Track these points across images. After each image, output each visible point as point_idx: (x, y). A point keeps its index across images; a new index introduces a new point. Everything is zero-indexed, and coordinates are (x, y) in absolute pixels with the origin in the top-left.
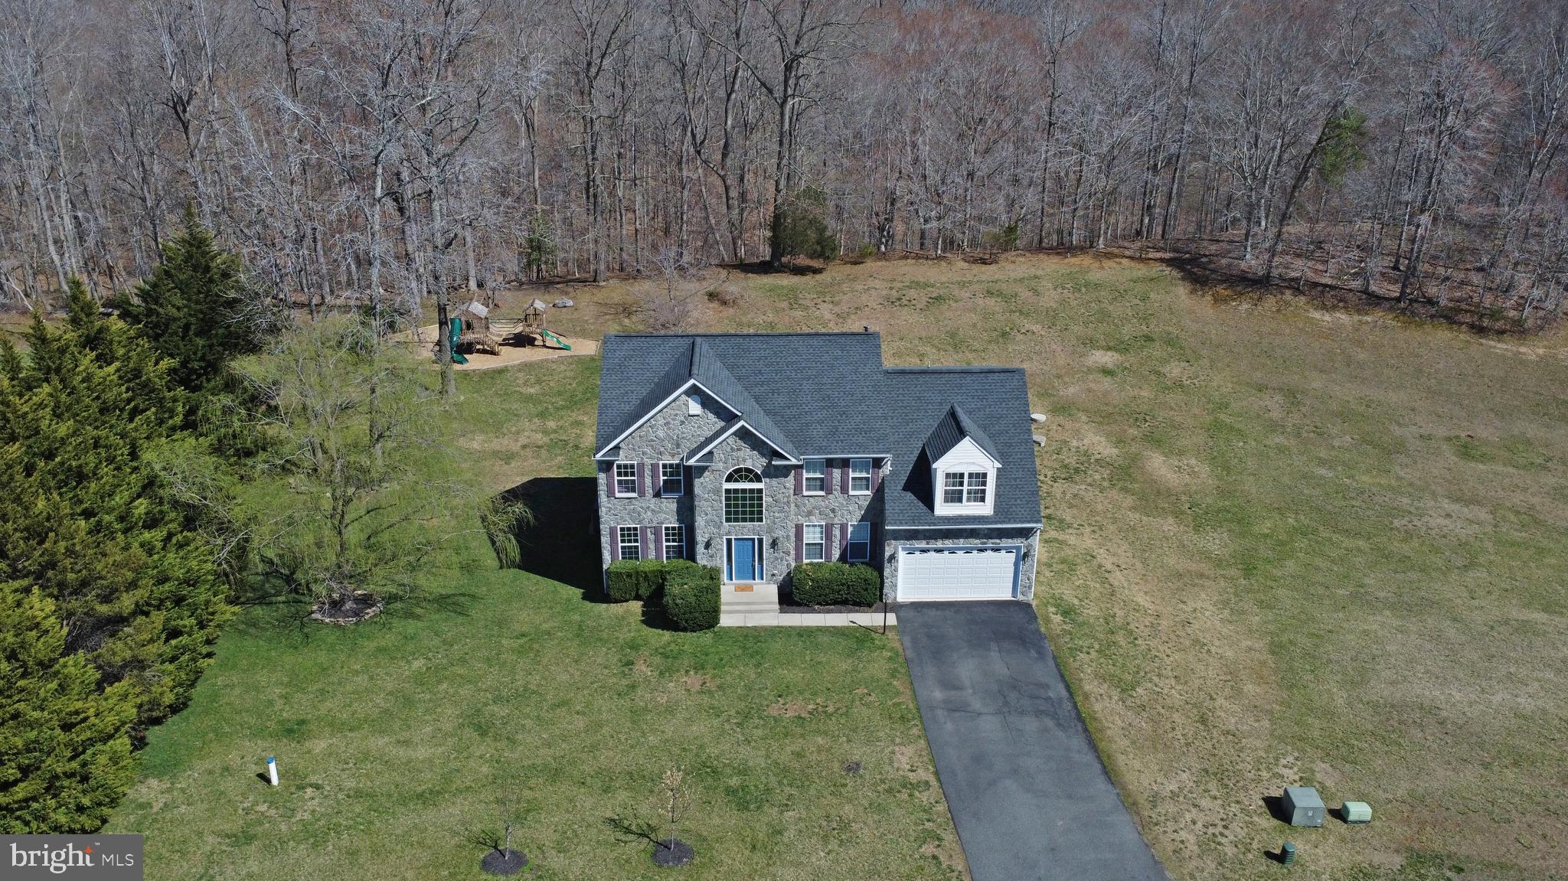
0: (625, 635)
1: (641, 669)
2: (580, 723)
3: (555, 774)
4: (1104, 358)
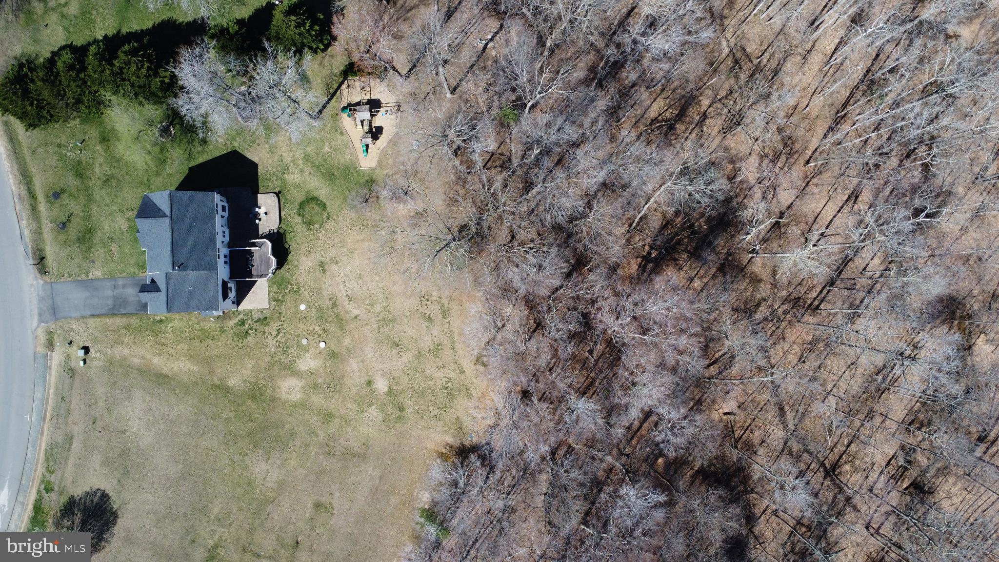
4: (381, 385)
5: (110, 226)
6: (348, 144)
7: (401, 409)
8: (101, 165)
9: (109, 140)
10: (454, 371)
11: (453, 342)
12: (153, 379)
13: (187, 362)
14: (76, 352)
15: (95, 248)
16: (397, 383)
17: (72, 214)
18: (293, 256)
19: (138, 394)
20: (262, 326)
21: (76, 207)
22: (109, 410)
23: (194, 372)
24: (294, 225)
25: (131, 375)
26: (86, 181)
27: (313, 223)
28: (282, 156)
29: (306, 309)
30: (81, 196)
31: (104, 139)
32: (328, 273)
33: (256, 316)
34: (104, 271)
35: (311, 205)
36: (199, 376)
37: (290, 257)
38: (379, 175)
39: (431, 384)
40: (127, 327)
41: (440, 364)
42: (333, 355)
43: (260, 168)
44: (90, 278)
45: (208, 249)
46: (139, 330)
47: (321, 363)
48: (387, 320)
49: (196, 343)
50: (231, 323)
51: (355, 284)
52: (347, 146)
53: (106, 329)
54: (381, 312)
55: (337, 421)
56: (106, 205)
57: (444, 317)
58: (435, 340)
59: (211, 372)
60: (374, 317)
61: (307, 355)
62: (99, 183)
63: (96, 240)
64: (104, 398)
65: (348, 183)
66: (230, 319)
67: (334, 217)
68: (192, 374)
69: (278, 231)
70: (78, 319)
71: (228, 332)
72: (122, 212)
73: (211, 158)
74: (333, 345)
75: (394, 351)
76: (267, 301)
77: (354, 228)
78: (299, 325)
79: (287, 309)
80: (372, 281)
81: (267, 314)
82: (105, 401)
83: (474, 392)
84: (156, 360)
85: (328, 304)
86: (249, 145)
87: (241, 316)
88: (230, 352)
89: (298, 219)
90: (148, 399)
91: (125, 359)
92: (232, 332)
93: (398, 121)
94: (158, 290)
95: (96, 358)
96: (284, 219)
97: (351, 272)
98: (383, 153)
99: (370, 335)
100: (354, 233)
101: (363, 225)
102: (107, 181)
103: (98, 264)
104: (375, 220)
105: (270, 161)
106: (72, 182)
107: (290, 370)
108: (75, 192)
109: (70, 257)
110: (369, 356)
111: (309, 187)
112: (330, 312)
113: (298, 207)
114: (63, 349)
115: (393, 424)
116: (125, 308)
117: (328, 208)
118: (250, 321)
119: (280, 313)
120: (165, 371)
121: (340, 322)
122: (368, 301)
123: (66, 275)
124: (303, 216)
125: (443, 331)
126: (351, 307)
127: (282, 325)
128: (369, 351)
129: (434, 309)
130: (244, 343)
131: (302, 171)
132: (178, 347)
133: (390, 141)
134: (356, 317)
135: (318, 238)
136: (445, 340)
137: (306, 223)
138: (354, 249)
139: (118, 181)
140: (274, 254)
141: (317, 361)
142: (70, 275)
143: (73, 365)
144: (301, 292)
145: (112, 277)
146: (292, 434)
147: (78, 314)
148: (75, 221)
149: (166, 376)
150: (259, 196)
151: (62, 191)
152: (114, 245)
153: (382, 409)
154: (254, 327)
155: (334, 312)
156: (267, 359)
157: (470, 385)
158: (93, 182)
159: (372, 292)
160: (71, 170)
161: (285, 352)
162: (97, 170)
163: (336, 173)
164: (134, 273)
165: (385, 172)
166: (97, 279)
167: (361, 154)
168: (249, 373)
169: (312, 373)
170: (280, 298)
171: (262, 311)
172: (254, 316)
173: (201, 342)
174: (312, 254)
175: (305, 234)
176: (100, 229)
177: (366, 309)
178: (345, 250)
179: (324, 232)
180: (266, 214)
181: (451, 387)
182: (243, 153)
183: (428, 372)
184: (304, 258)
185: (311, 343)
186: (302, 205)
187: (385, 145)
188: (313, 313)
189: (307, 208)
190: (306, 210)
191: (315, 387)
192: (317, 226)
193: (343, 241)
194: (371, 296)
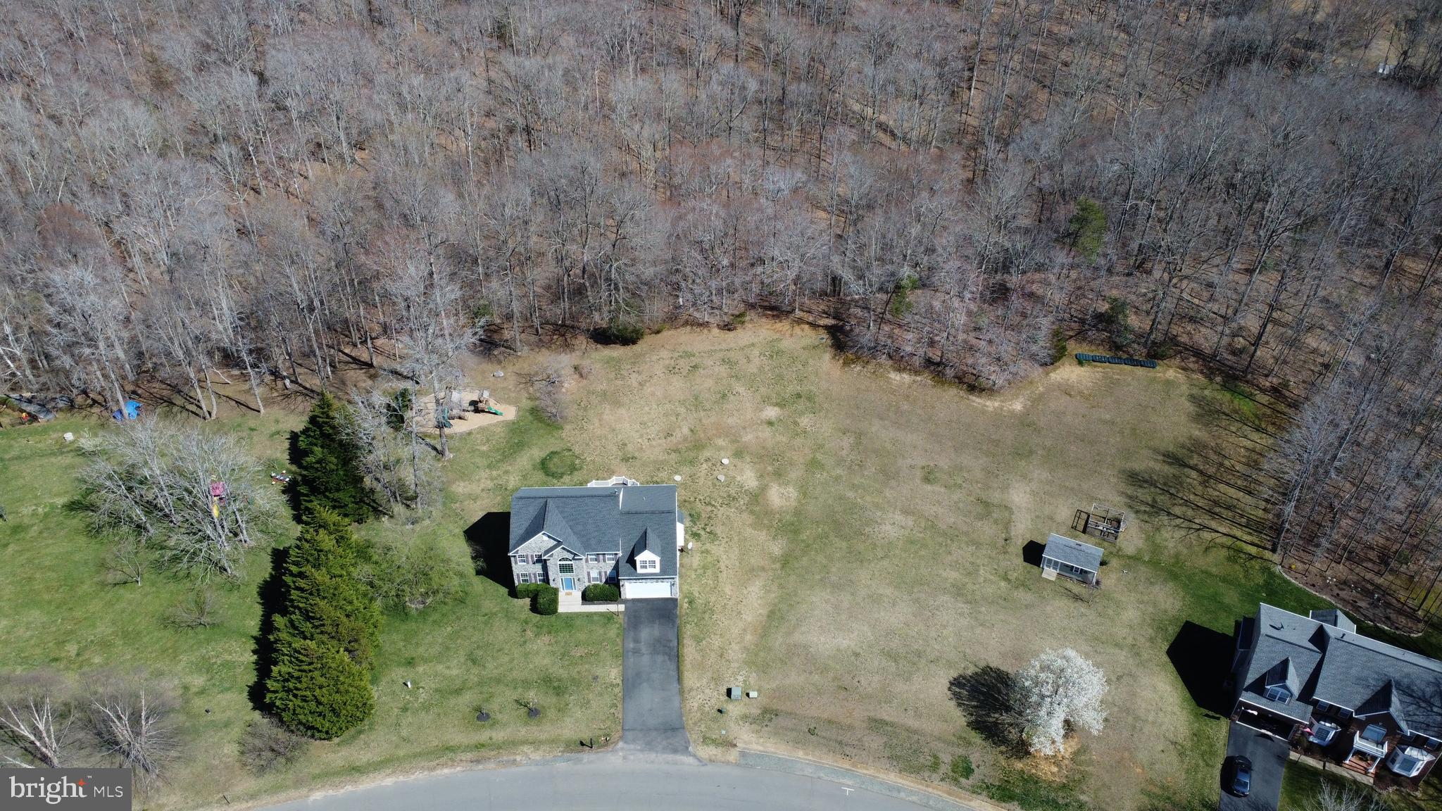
0: (523, 616)
1: (529, 634)
2: (507, 659)
3: (498, 681)
4: (772, 412)
5: (544, 658)
6: (482, 430)
7: (799, 396)
10: (752, 350)
11: (721, 350)
15: (575, 674)
16: (769, 398)
17: (517, 701)
19: (797, 637)
22: (824, 670)
24: (573, 482)
27: (573, 465)
28: (483, 490)
29: (680, 475)
32: (636, 454)
34: (611, 665)
35: (552, 466)
38: (526, 404)
39: (767, 368)
40: (698, 640)
41: (744, 360)
42: (738, 453)
43: (492, 511)
44: (620, 681)
46: (702, 627)
47: (748, 466)
48: (696, 403)
49: (722, 576)
51: (652, 429)
52: (486, 431)
53: (700, 666)
54: (686, 407)
55: (819, 456)
57: (693, 356)
58: (718, 364)
59: (763, 569)
60: (692, 413)
61: (739, 478)
63: (563, 673)
64: (806, 675)
65: (530, 430)
67: (569, 445)
68: (768, 588)
70: (683, 700)
71: (709, 548)
72: (525, 642)
75: (732, 398)
77: (585, 428)
78: (701, 484)
80: (649, 413)
81: (685, 513)
82: (811, 673)
83: (775, 338)
84: (747, 617)
85: (674, 456)
88: (735, 548)
90: (804, 628)
91: (746, 648)
97: (637, 431)
99: (713, 419)
100: (591, 427)
101: (583, 420)
103: (599, 672)
104: (578, 409)
105: (487, 500)
107: (757, 497)
110: (738, 421)
111: (529, 466)
112: (685, 454)
114: (732, 724)
115: (817, 405)
117: (558, 449)
121: (697, 446)
122: (674, 419)
123: (612, 711)
124: (563, 473)
125: (708, 357)
126: (679, 435)
127: (700, 500)
128: (732, 421)
129: (684, 364)
130: (723, 536)
131: (507, 472)
132: (729, 593)
134: (692, 431)
135: (593, 462)
138: (610, 428)
141: (745, 469)
142: (614, 705)
143: (756, 711)
144: (659, 480)
145: (622, 655)
146: (840, 498)
147: (676, 699)
148: (528, 697)
149: (772, 613)
151: (478, 710)
152: (573, 653)
153: (801, 414)
155: (686, 451)
156: (744, 515)
157: (767, 340)
158: (472, 676)
159: (662, 414)
160: (448, 699)
161: (735, 499)
163: (516, 441)
165: (524, 400)
166: (623, 674)
167: (498, 419)
168: (764, 533)
169: (761, 476)
174: (612, 467)
175: (585, 472)
177: (682, 421)
178: (610, 436)
179: (586, 455)
181: (770, 353)
182: (470, 525)
183: (755, 371)
185: (722, 473)
186: (549, 475)
188: (687, 470)
190: (554, 470)
191: (778, 474)
192: (577, 462)
193: (600, 438)
194: (666, 415)
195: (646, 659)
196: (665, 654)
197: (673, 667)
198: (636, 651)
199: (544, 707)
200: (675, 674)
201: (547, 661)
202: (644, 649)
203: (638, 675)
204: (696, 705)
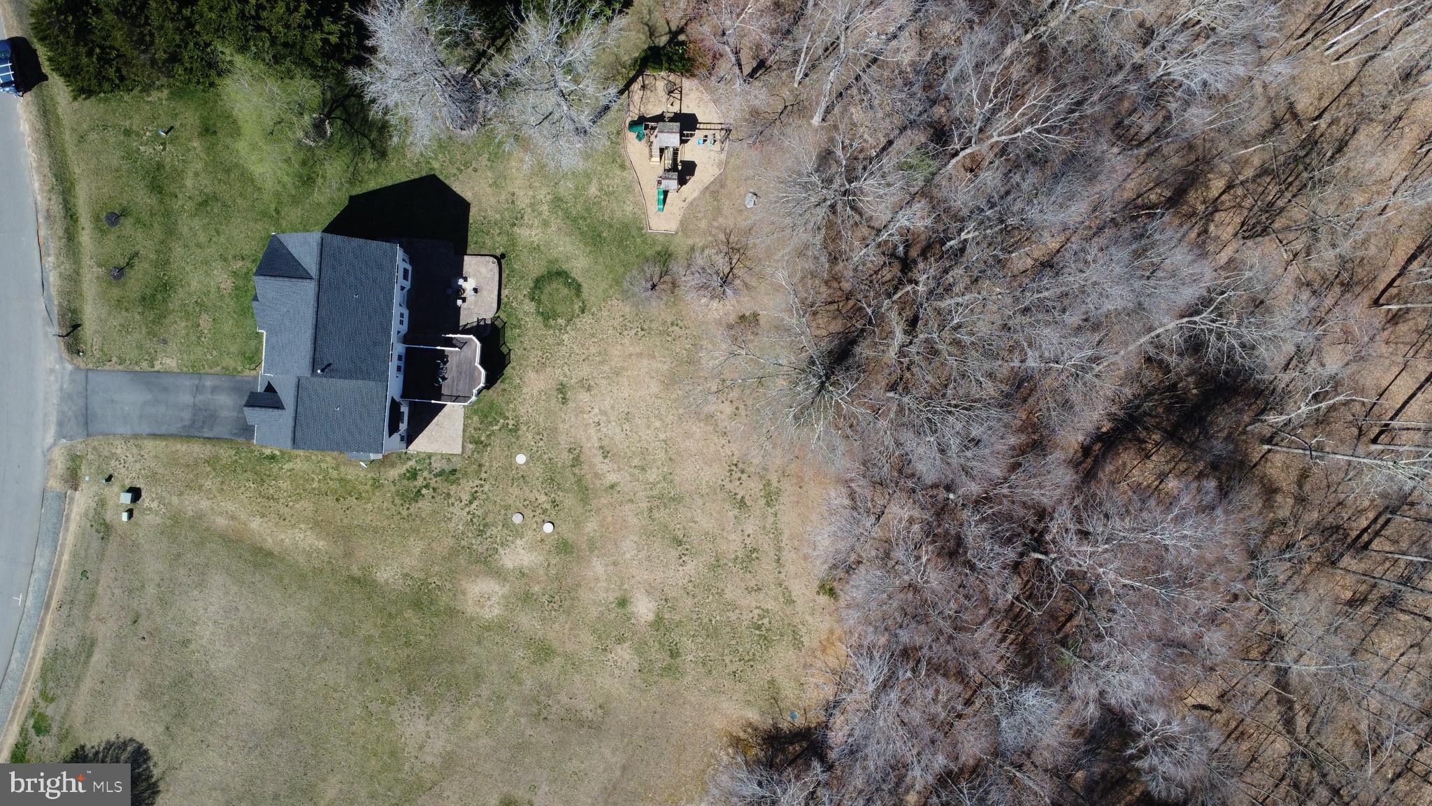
4: (644, 609)
5: (200, 282)
6: (632, 187)
7: (674, 654)
8: (196, 174)
9: (215, 133)
10: (776, 599)
11: (779, 549)
12: (247, 555)
13: (309, 533)
14: (118, 496)
15: (171, 318)
16: (673, 608)
17: (137, 254)
18: (513, 368)
19: (217, 579)
20: (446, 484)
21: (145, 244)
22: (163, 602)
23: (318, 551)
24: (521, 316)
25: (208, 545)
26: (167, 200)
27: (555, 316)
28: (513, 194)
29: (527, 463)
30: (156, 225)
31: (207, 130)
32: (571, 405)
33: (437, 465)
34: (182, 359)
35: (554, 285)
36: (326, 559)
37: (508, 371)
38: (681, 245)
39: (733, 616)
40: (212, 461)
41: (753, 583)
42: (564, 547)
43: (473, 211)
44: (156, 368)
45: (375, 344)
46: (234, 468)
47: (541, 558)
48: (667, 499)
49: (330, 501)
50: (394, 473)
51: (618, 430)
52: (629, 189)
53: (173, 461)
54: (658, 483)
55: (558, 661)
56: (198, 245)
57: (768, 504)
58: (748, 541)
59: (348, 554)
60: (645, 489)
61: (519, 542)
62: (189, 205)
63: (174, 304)
64: (157, 580)
65: (626, 254)
66: (393, 465)
67: (594, 309)
68: (314, 555)
69: (493, 324)
70: (127, 440)
71: (386, 489)
72: (225, 260)
73: (390, 183)
74: (567, 531)
75: (674, 553)
76: (460, 440)
77: (625, 333)
78: (511, 490)
79: (493, 458)
80: (648, 427)
81: (458, 464)
82: (159, 585)
83: (805, 639)
84: (255, 524)
85: (566, 457)
86: (459, 169)
87: (412, 463)
88: (385, 523)
89: (530, 307)
90: (234, 589)
91: (200, 516)
92: (393, 489)
93: (723, 156)
94: (278, 405)
95: (150, 509)
96: (506, 305)
97: (613, 407)
98: (692, 206)
99: (633, 520)
100: (626, 341)
101: (642, 330)
102: (205, 203)
103: (173, 346)
104: (664, 323)
105: (493, 201)
106: (143, 198)
107: (486, 564)
108: (145, 217)
109: (125, 329)
110: (628, 556)
111: (554, 253)
112: (568, 473)
113: (532, 285)
114: (95, 488)
115: (656, 678)
116: (211, 428)
117: (585, 294)
118: (426, 474)
119: (480, 466)
120: (269, 543)
121: (584, 492)
122: (636, 462)
123: (114, 359)
124: (539, 302)
125: (764, 528)
126: (605, 468)
127: (482, 486)
128: (628, 547)
129: (752, 488)
130: (412, 510)
131: (546, 224)
132: (297, 506)
133: (707, 188)
134: (612, 487)
135: (561, 343)
136: (766, 545)
137: (542, 314)
138: (623, 368)
139: (224, 205)
140: (482, 363)
141: (535, 554)
142: (122, 361)
143: (108, 516)
144: (520, 432)
145: (195, 372)
146: (477, 676)
147: (127, 430)
148: (141, 267)
149: (270, 554)
150: (466, 258)
151: (124, 213)
152: (204, 316)
153: (639, 651)
154: (433, 484)
155: (574, 474)
156: (450, 542)
157: (800, 626)
158: (180, 203)
159: (645, 445)
160: (144, 178)
161: (481, 533)
162: (189, 183)
163: (604, 234)
164: (235, 369)
165: (690, 242)
166: (167, 373)
167: (652, 206)
168: (415, 563)
169: (523, 575)
170: (483, 439)
171: (448, 458)
172: (434, 465)
173: (337, 500)
174: (548, 370)
175: (540, 333)
176: (182, 286)
177: (632, 475)
178: (606, 368)
179: (573, 333)
180: (476, 290)
181: (768, 625)
182: (447, 182)
183: (728, 595)
184: (532, 375)
185: (528, 521)
186: (539, 283)
187: (696, 194)
188: (538, 471)
189: (547, 289)
190: (546, 291)
191: (527, 598)
192: (561, 321)
193: (604, 353)
194: (644, 452)
195: (187, 399)
196: (194, 422)
197: (173, 430)
198: (198, 389)
199: (125, 284)
200: (163, 430)
201: (195, 285)
202: (200, 397)
203: (165, 389)
204: (119, 451)
